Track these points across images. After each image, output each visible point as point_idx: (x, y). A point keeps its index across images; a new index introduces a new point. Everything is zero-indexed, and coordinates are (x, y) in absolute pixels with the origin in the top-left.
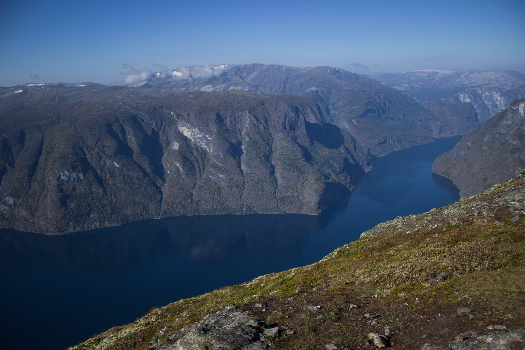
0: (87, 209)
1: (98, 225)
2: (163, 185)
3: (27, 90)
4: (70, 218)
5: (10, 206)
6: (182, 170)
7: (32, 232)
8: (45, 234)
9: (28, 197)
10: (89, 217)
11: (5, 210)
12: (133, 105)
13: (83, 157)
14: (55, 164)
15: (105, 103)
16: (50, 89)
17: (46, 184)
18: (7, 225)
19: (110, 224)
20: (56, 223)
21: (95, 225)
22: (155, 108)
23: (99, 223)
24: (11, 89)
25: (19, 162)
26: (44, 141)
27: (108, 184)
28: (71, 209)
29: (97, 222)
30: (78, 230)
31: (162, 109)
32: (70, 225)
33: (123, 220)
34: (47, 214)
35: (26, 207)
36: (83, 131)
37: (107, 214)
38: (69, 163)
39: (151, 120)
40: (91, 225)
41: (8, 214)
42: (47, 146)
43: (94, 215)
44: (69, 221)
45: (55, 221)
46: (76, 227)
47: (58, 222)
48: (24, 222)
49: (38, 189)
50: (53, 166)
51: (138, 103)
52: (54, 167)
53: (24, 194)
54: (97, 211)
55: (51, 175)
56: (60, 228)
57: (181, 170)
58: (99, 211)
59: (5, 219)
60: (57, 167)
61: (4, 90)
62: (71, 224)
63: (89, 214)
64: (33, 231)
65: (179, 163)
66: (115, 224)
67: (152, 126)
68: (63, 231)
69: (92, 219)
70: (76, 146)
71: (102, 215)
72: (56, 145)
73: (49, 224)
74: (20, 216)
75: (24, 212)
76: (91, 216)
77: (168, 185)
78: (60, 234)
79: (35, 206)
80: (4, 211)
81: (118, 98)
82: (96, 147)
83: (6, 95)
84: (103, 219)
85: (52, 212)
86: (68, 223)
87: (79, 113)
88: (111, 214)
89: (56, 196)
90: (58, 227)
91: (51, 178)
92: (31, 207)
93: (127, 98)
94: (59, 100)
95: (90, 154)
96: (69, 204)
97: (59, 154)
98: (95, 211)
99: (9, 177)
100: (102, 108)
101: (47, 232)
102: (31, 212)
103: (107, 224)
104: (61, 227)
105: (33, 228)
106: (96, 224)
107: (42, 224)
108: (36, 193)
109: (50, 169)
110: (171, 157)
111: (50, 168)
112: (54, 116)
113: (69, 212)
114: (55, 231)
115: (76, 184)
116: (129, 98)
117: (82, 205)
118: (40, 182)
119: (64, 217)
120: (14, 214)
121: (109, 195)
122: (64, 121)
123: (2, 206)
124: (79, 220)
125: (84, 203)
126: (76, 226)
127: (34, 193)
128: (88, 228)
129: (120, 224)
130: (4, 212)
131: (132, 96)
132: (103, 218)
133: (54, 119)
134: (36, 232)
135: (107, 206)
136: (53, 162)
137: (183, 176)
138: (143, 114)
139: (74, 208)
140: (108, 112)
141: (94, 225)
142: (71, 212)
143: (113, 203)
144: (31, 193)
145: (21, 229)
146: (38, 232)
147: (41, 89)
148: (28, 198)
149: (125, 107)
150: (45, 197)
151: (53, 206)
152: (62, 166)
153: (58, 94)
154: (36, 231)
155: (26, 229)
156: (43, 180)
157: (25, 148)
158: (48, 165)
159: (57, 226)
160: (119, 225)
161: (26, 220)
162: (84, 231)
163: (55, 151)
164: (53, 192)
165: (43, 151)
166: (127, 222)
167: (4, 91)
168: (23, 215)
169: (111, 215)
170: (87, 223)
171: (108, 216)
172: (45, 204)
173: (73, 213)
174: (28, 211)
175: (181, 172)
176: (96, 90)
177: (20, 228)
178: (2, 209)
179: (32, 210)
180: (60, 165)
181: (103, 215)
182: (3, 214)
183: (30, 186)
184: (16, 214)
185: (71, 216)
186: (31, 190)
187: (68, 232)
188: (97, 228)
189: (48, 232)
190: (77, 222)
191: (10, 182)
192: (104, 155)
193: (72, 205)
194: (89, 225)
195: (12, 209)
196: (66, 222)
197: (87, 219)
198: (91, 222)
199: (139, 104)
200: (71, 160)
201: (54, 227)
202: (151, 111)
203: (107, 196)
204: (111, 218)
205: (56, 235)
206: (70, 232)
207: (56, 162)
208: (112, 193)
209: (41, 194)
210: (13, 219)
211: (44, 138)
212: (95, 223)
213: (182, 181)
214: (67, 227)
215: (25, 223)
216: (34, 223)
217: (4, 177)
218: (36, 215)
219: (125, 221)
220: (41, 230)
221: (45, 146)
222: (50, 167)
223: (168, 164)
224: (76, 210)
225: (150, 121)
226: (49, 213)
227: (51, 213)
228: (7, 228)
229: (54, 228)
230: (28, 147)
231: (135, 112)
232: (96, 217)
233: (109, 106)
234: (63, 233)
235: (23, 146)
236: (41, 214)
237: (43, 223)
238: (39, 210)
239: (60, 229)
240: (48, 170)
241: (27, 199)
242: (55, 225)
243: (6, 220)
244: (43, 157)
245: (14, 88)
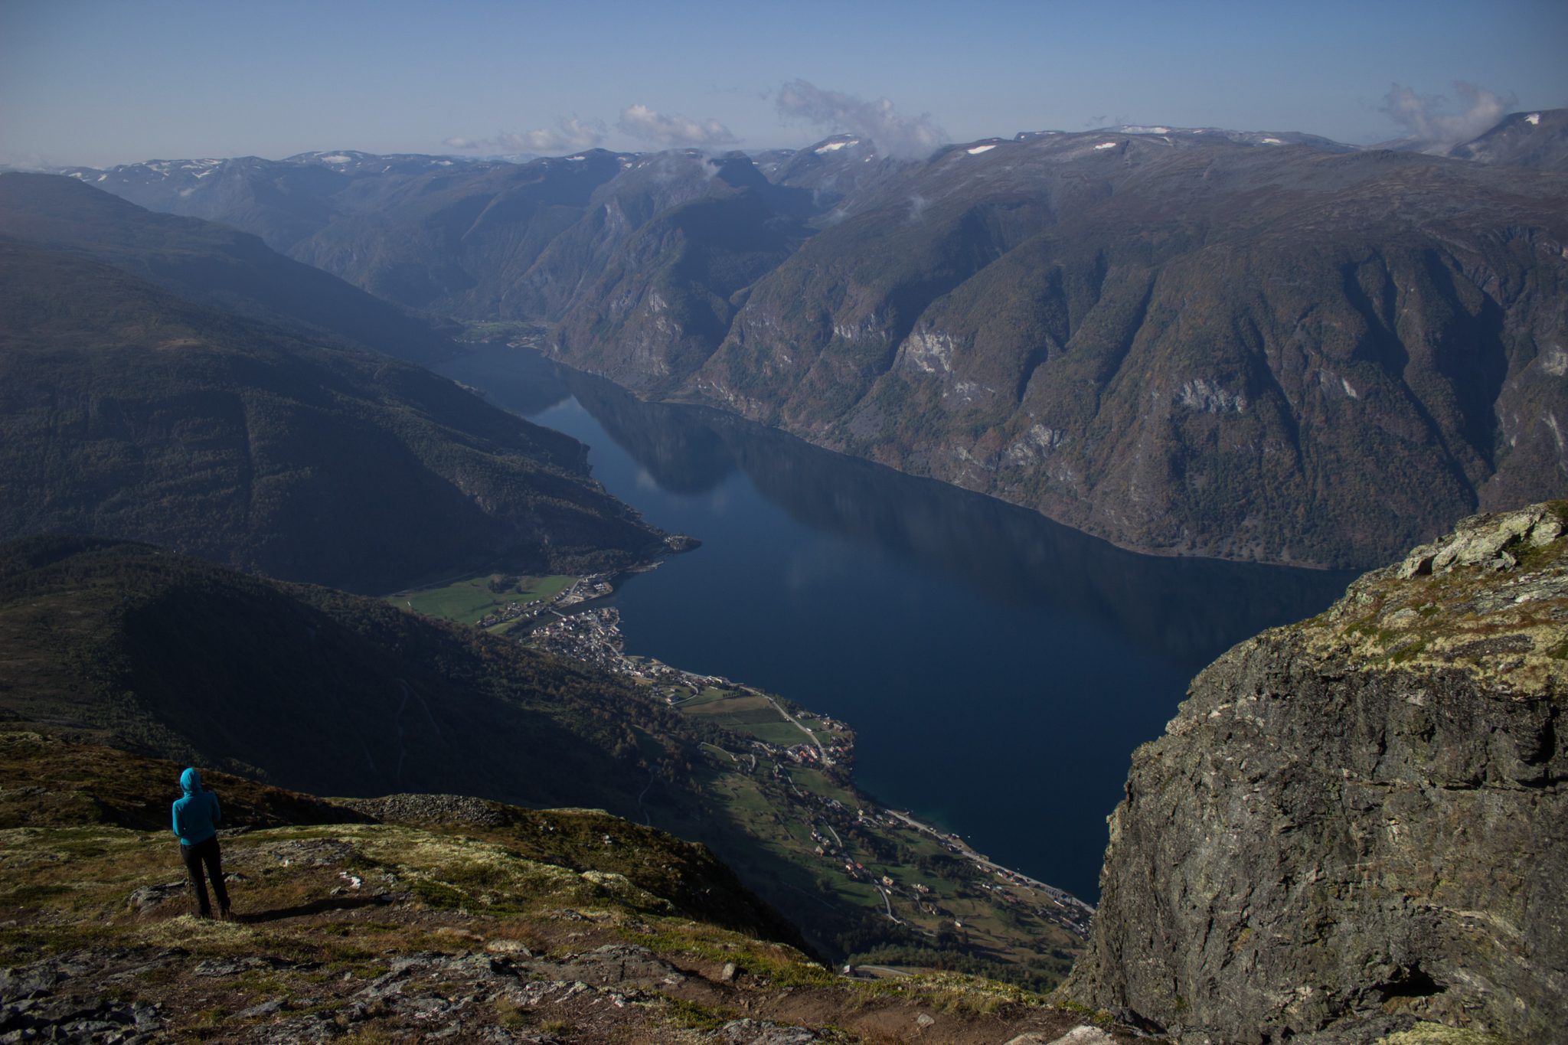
0: (1238, 501)
1: (1259, 552)
2: (1486, 480)
3: (1128, 142)
4: (1186, 517)
5: (1039, 450)
6: (1564, 442)
7: (1079, 531)
8: (1112, 542)
9: (1087, 435)
10: (1239, 524)
11: (1025, 458)
12: (1434, 214)
13: (1255, 350)
14: (1174, 358)
15: (1349, 198)
16: (1187, 144)
17: (1141, 410)
18: (1023, 499)
19: (1294, 558)
20: (1146, 519)
21: (1252, 551)
22: (1509, 229)
23: (1265, 549)
24: (1087, 137)
25: (1081, 338)
26: (1155, 292)
27: (1313, 442)
28: (1195, 491)
29: (1258, 545)
30: (1200, 552)
31: (1531, 235)
32: (1183, 534)
33: (1336, 557)
34: (1129, 490)
35: (1078, 459)
36: (1270, 275)
37: (1294, 527)
38: (1215, 361)
39: (1486, 268)
40: (1241, 548)
41: (1031, 471)
42: (1161, 305)
43: (1255, 522)
44: (1182, 522)
45: (1144, 514)
46: (1198, 545)
47: (1153, 520)
48: (1064, 499)
49: (1116, 419)
50: (1168, 364)
51: (1455, 210)
52: (1171, 368)
53: (1078, 424)
54: (1266, 514)
55: (1158, 388)
56: (1154, 535)
57: (1561, 444)
58: (1271, 515)
59: (1020, 480)
60: (1178, 366)
61: (1070, 139)
62: (1186, 532)
63: (1241, 515)
64: (1083, 529)
65: (1557, 419)
66: (1310, 561)
67: (1484, 289)
68: (1160, 546)
69: (1247, 531)
70: (1241, 317)
71: (1276, 528)
72: (1186, 307)
73: (1128, 518)
74: (1059, 481)
75: (1069, 473)
76: (1246, 523)
77: (1502, 483)
78: (1152, 554)
79: (1100, 463)
80: (1022, 459)
81: (1389, 188)
82: (1298, 329)
83: (1074, 154)
84: (1277, 540)
85: (1143, 489)
86: (1178, 529)
87: (1262, 221)
88: (1306, 531)
89: (1162, 446)
90: (1149, 533)
91: (1156, 395)
92: (1090, 462)
93: (1418, 191)
94: (1210, 179)
95: (1278, 344)
96: (1191, 476)
97: (1190, 332)
98: (1258, 511)
99: (1049, 374)
100: (1336, 213)
101: (1120, 538)
102: (1088, 477)
103: (1285, 557)
104: (1159, 535)
105: (1086, 519)
106: (1253, 548)
107: (1110, 515)
108: (1110, 428)
109: (1157, 369)
110: (1531, 396)
111: (1160, 366)
112: (1190, 223)
113: (1188, 500)
114: (1140, 542)
115: (1222, 425)
116: (1424, 192)
117: (1226, 486)
118: (1126, 402)
119: (1171, 509)
120: (1044, 473)
121: (1308, 473)
122: (1217, 242)
123: (1020, 445)
124: (1210, 525)
125: (1233, 481)
126: (1199, 540)
127: (1104, 427)
128: (1231, 554)
129: (1324, 567)
130: (1022, 463)
131: (1437, 184)
132: (1280, 538)
133: (1188, 233)
134: (1091, 533)
135: (1298, 504)
136: (1169, 351)
137: (1561, 464)
138: (1463, 246)
139: (1204, 492)
140: (1350, 228)
141: (1248, 551)
142: (1192, 500)
143: (1317, 502)
144: (1096, 426)
145: (1054, 517)
146: (1094, 534)
147: (1164, 144)
148: (1087, 439)
149: (1408, 217)
150: (1131, 443)
151: (1147, 473)
152: (1193, 366)
153: (1212, 161)
154: (1091, 529)
155: (1066, 518)
156: (1133, 397)
157: (1102, 302)
158: (1153, 357)
159: (1149, 528)
160: (1319, 567)
161: (1072, 494)
162: (1217, 560)
163: (1182, 322)
164: (1155, 434)
165: (1148, 318)
166: (1348, 565)
167: (1070, 142)
168: (1065, 480)
169: (1304, 533)
170: (1230, 540)
171: (1294, 535)
172: (1127, 462)
173: (1197, 504)
174: (1081, 471)
175: (1557, 450)
176: (1324, 157)
177: (1053, 511)
178: (1019, 455)
179: (1092, 471)
180: (1187, 362)
181: (1281, 528)
182: (1018, 466)
183: (1098, 406)
184: (1049, 474)
185: (1191, 509)
186: (1097, 417)
187: (1173, 552)
188: (1255, 560)
189: (1121, 540)
190: (1203, 531)
191: (1050, 386)
192: (1318, 356)
193: (1200, 482)
194: (1235, 549)
195: (1043, 460)
196: (1173, 523)
197: (1232, 528)
198: (1241, 540)
199: (1455, 212)
200: (1220, 354)
201: (1140, 531)
202: (1491, 237)
203: (1304, 476)
204: (1301, 541)
205: (1139, 552)
206: (1180, 554)
207: (1178, 354)
208: (1319, 469)
209: (1122, 433)
210: (1041, 486)
211: (1155, 281)
212: (1252, 545)
213: (1556, 479)
214: (1174, 537)
215: (1069, 502)
216: (1090, 508)
217: (1036, 370)
218: (1099, 487)
219: (1341, 561)
220: (1104, 532)
221: (1155, 305)
222: (1158, 364)
223: (1515, 416)
224: (1207, 497)
225: (1481, 270)
226: (1133, 488)
227: (1140, 491)
228: (1020, 504)
229: (1140, 534)
230: (1110, 302)
231: (1439, 237)
232: (1260, 529)
233: (1358, 211)
234: (1161, 553)
235: (1097, 295)
236: (1113, 488)
237: (1113, 512)
238: (1109, 477)
239: (1153, 539)
240: (1153, 370)
241: (1084, 439)
242: (1143, 524)
243: (1023, 483)
244: (1143, 334)
245: (1096, 137)
